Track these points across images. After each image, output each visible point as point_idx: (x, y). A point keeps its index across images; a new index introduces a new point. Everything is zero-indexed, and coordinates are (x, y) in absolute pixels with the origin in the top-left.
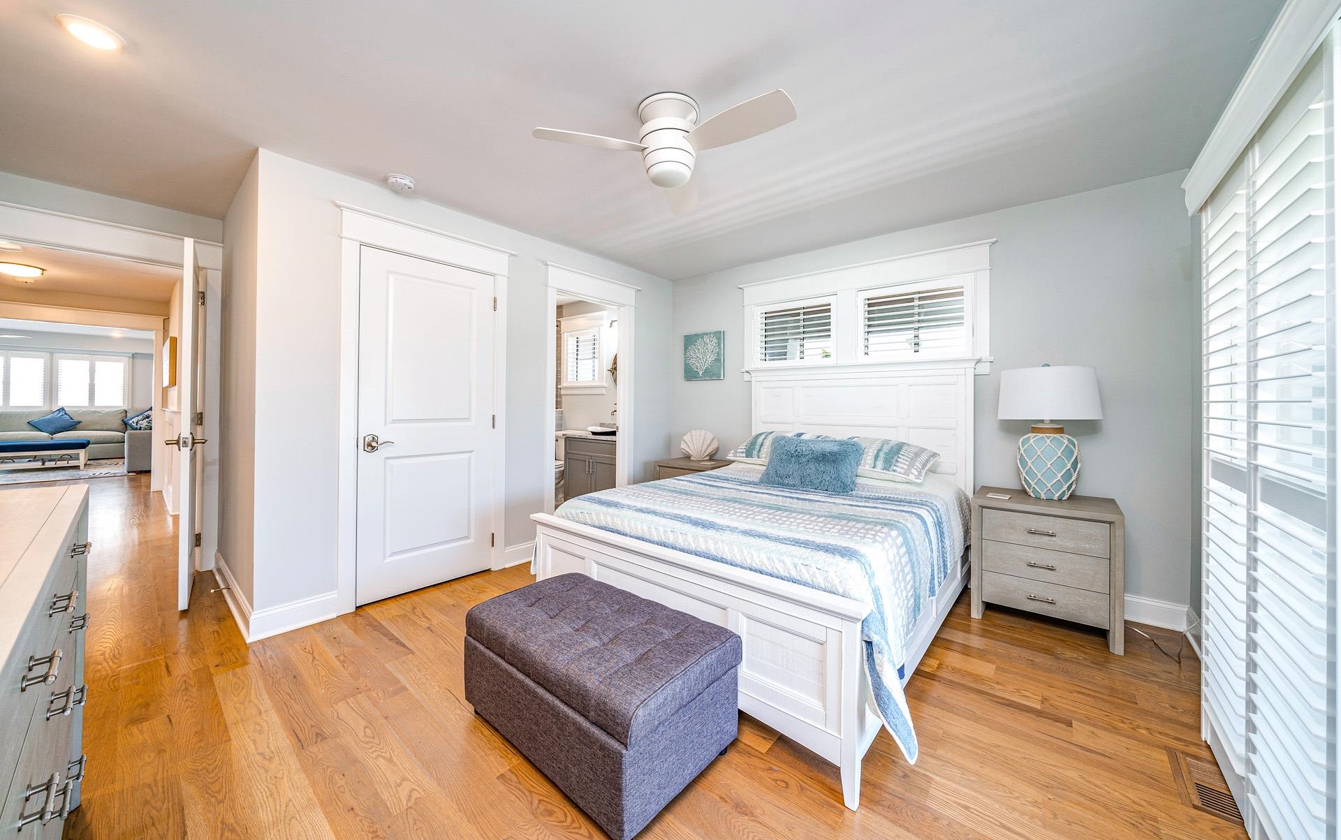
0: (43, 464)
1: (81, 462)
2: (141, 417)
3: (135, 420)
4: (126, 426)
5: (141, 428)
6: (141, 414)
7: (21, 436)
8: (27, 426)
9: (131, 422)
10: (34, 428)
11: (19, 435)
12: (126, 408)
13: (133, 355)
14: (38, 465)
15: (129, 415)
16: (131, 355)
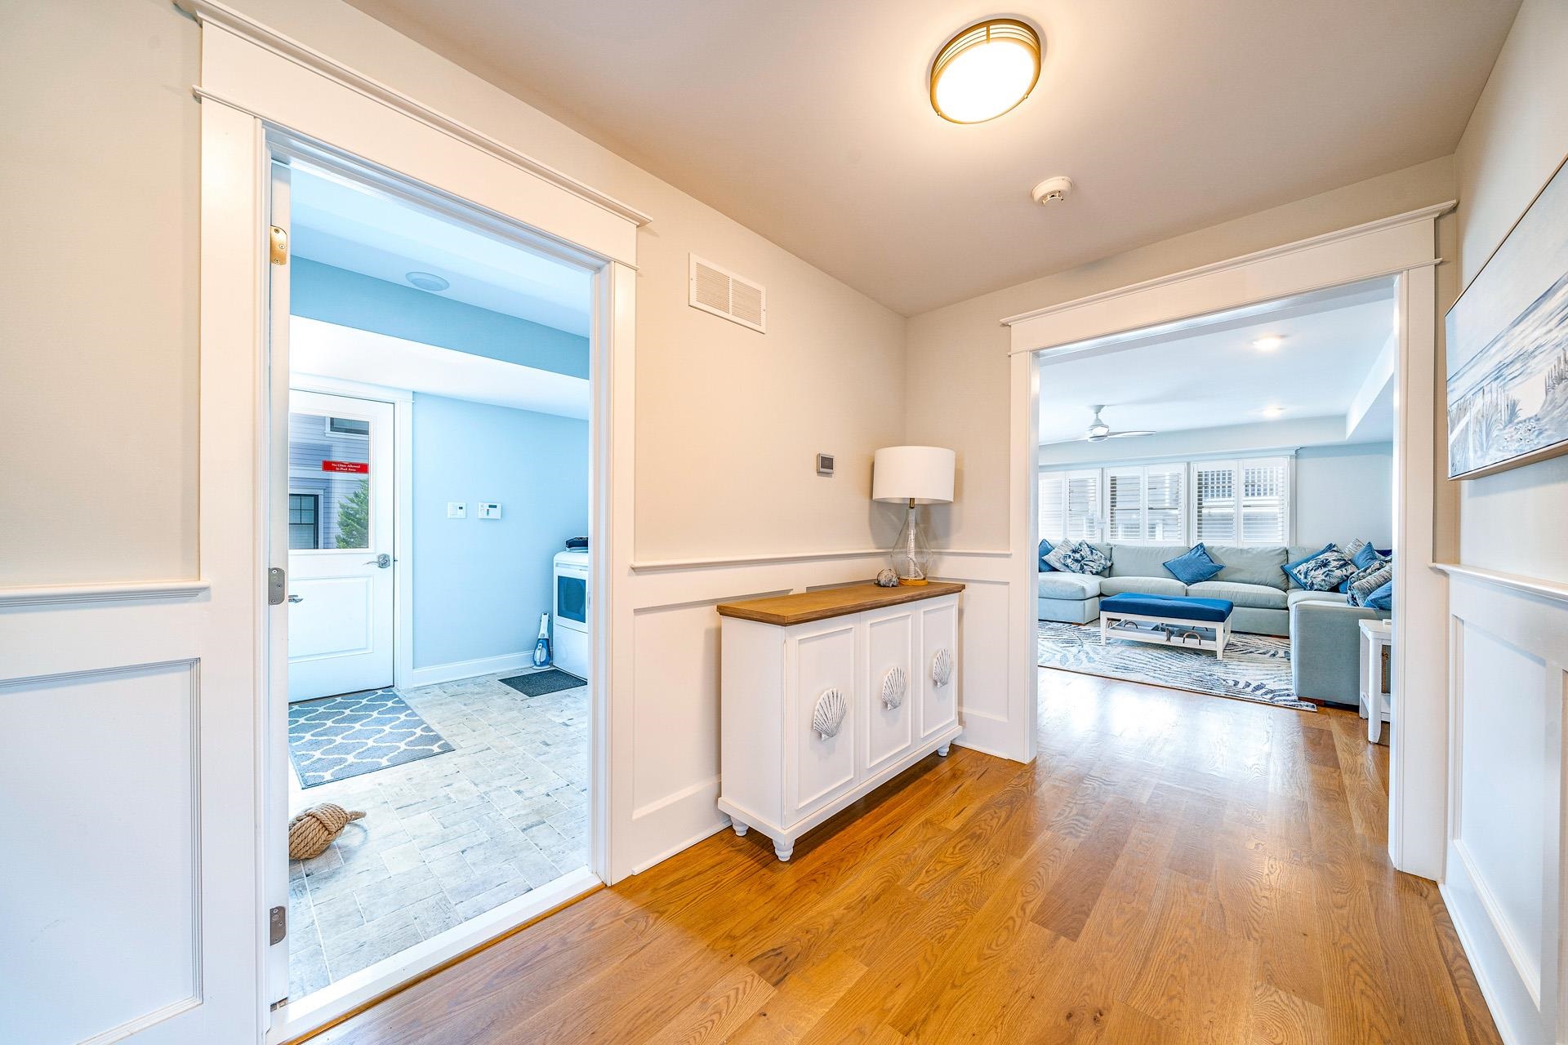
0: (1169, 639)
1: (1218, 646)
2: (1312, 564)
3: (1303, 568)
4: (1288, 578)
5: (1312, 584)
6: (1313, 558)
7: (1153, 584)
8: (1162, 570)
9: (1295, 571)
10: (1168, 573)
11: (1152, 581)
12: (1286, 545)
13: (1296, 451)
14: (1161, 638)
15: (1293, 559)
16: (1294, 453)
